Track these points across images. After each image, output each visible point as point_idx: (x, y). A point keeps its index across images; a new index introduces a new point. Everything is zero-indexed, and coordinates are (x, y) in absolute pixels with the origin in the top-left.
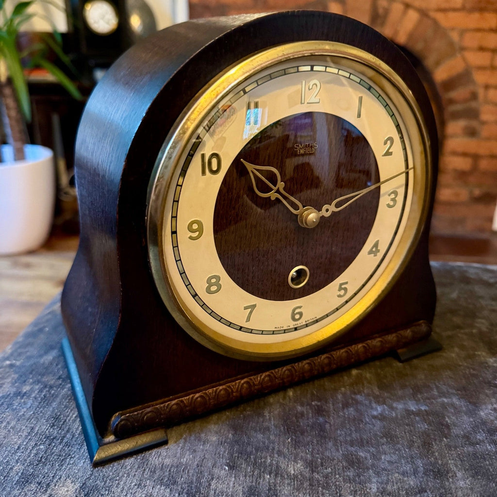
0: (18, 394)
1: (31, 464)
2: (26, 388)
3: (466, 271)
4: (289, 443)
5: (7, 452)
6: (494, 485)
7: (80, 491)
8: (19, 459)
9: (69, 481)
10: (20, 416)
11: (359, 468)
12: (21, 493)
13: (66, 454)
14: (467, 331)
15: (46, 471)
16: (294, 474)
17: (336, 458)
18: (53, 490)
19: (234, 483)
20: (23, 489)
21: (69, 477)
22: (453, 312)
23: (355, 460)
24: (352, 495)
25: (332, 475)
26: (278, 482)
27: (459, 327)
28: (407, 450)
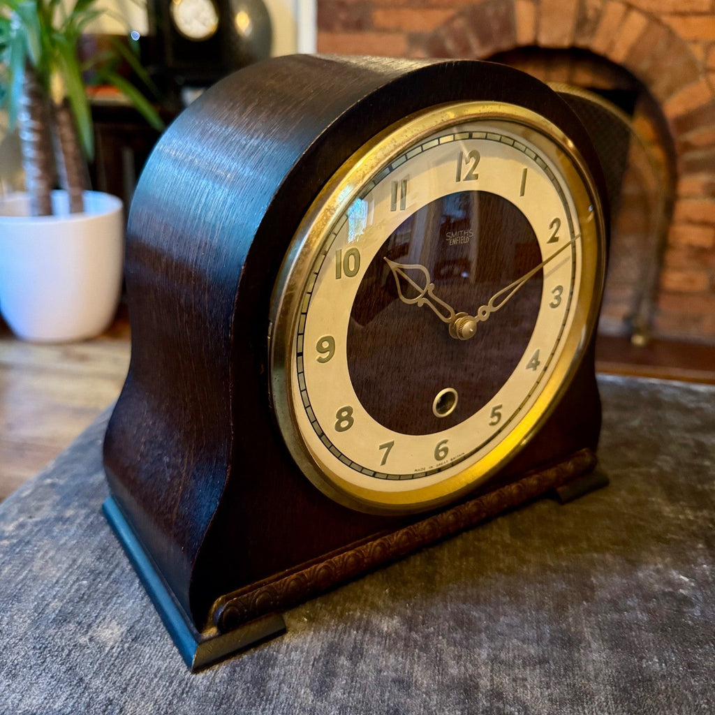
0: (59, 519)
1: (71, 601)
2: (69, 513)
3: (659, 392)
4: (386, 594)
5: (43, 586)
6: (636, 660)
7: (127, 634)
8: (56, 594)
9: (114, 623)
10: (62, 545)
11: (469, 629)
12: (57, 632)
13: (113, 593)
14: (644, 470)
15: (88, 610)
16: (386, 632)
17: (441, 616)
18: (95, 631)
19: (312, 638)
20: (59, 628)
21: (114, 617)
22: (628, 444)
23: (466, 620)
24: (455, 660)
25: (434, 635)
26: (367, 639)
27: (633, 464)
28: (533, 613)
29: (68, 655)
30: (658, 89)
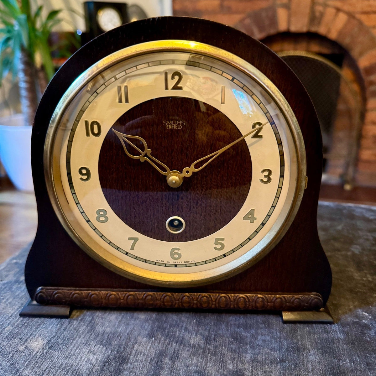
1: (17, 326)
3: (354, 211)
4: (194, 323)
5: (3, 318)
6: (336, 361)
7: (46, 345)
8: (10, 323)
9: (40, 338)
10: (16, 296)
11: (240, 343)
12: (8, 344)
13: (41, 322)
14: (343, 253)
15: (26, 331)
16: (193, 344)
17: (225, 335)
18: (29, 343)
19: (151, 347)
20: (9, 341)
21: (40, 335)
22: (335, 239)
23: (239, 337)
24: (231, 360)
25: (220, 346)
26: (181, 348)
27: (338, 250)
28: (278, 333)
29: (12, 357)
30: (355, 53)
